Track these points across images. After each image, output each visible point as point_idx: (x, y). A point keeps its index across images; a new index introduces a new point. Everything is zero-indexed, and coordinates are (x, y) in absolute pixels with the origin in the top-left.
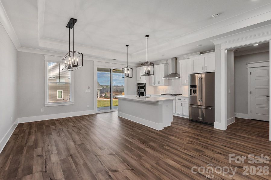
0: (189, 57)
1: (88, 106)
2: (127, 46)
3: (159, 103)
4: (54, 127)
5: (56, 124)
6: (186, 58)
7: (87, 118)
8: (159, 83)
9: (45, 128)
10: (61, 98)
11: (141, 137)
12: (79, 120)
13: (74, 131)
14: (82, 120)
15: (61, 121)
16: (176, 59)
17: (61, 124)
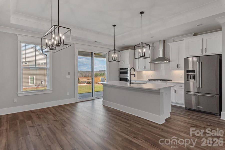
0: (183, 39)
1: (68, 94)
2: (114, 26)
3: (161, 91)
4: (30, 122)
5: (32, 118)
6: (176, 41)
7: (68, 108)
8: (145, 67)
9: (19, 124)
10: (34, 84)
11: (146, 136)
12: (59, 111)
13: (57, 128)
14: (63, 111)
15: (39, 114)
16: (164, 41)
17: (39, 117)
